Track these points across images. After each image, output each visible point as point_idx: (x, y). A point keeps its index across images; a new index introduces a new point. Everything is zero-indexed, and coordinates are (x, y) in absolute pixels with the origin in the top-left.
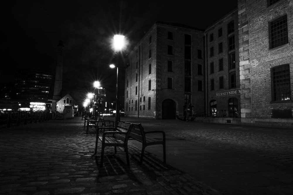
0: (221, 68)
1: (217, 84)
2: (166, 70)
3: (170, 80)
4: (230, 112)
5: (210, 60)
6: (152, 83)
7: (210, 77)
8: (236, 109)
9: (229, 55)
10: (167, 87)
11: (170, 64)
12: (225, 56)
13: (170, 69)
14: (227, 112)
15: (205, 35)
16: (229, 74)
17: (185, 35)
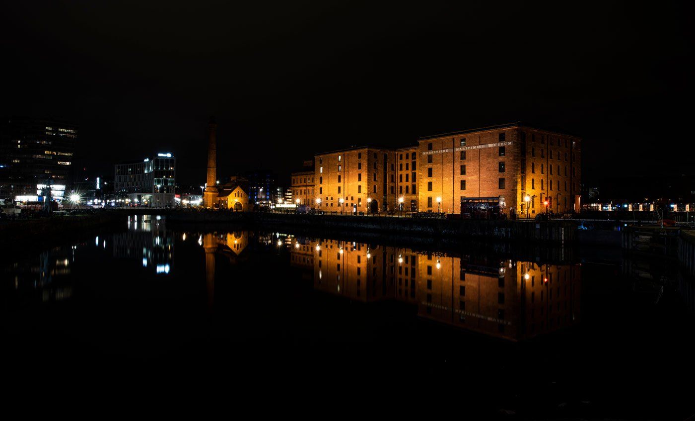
0: (407, 180)
1: (404, 190)
2: (373, 180)
3: (375, 187)
4: (412, 208)
5: (400, 173)
6: (362, 188)
7: (400, 184)
8: (415, 207)
9: (412, 173)
10: (373, 192)
11: (375, 175)
12: (410, 173)
13: (375, 180)
14: (410, 208)
15: (396, 153)
16: (412, 185)
17: (384, 154)
